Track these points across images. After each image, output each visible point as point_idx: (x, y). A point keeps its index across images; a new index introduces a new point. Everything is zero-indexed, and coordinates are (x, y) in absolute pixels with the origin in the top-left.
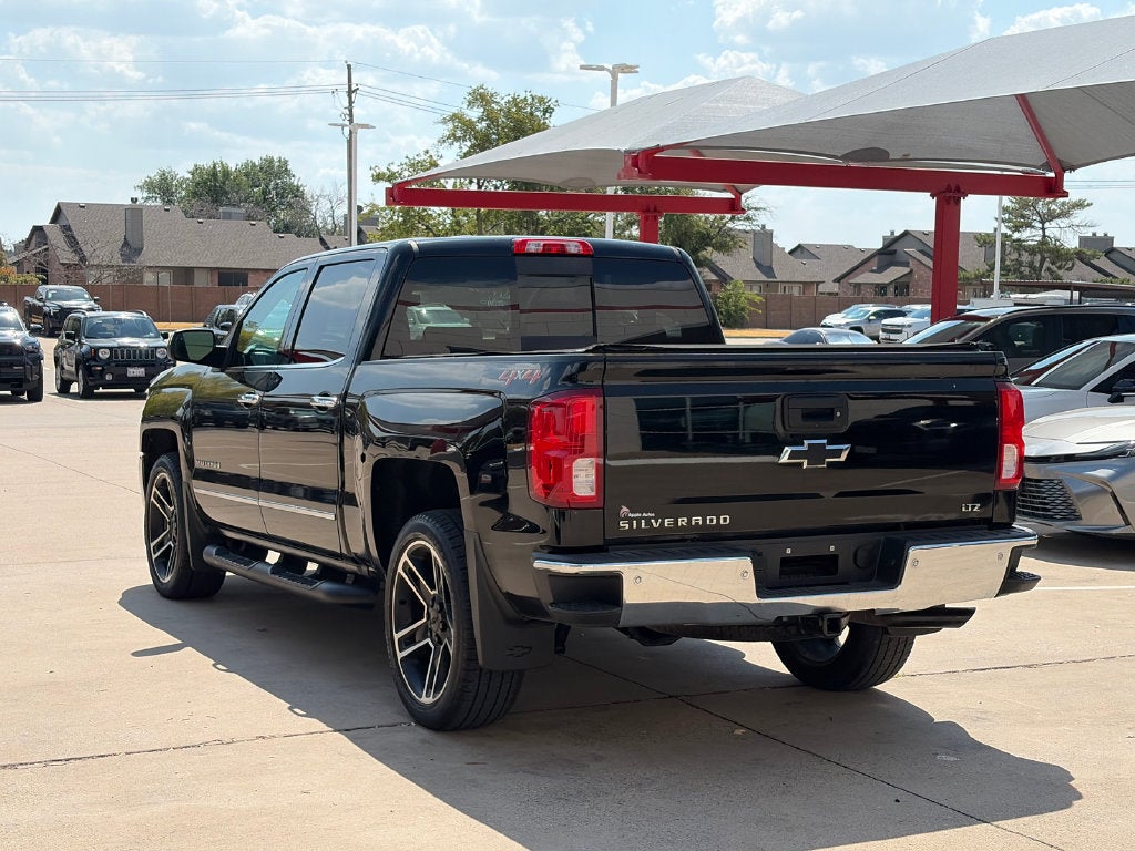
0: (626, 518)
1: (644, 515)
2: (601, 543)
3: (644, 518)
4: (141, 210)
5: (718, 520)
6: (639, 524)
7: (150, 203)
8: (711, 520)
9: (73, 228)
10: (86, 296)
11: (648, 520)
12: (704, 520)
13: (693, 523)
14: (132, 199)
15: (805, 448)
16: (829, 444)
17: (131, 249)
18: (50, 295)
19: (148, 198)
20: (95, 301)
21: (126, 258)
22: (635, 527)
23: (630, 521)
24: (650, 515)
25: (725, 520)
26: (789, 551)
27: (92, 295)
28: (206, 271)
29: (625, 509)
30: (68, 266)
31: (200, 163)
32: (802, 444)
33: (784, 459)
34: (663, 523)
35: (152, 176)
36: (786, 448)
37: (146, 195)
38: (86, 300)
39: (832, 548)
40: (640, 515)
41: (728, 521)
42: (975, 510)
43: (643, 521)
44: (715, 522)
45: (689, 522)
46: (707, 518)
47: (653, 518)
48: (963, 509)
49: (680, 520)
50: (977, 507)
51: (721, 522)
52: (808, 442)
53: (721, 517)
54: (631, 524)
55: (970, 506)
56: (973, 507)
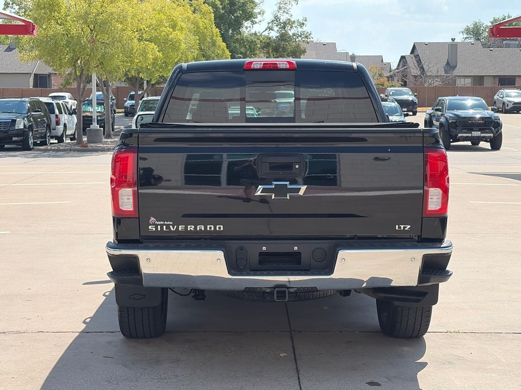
0: (154, 224)
1: (166, 223)
3: (164, 225)
4: (457, 45)
5: (215, 228)
6: (162, 228)
7: (467, 40)
8: (210, 228)
9: (420, 56)
10: (410, 93)
11: (168, 226)
12: (205, 228)
13: (198, 229)
14: (452, 39)
16: (290, 184)
17: (450, 66)
18: (391, 93)
19: (467, 38)
20: (415, 96)
21: (446, 72)
22: (159, 229)
23: (156, 226)
24: (169, 223)
26: (264, 248)
27: (413, 93)
28: (491, 77)
29: (152, 219)
30: (415, 77)
31: (497, 17)
32: (271, 184)
33: (259, 193)
34: (178, 228)
35: (469, 25)
36: (260, 187)
37: (465, 36)
38: (410, 95)
39: (296, 248)
40: (163, 223)
41: (222, 229)
42: (406, 229)
43: (165, 227)
44: (213, 229)
45: (196, 228)
46: (208, 226)
47: (171, 225)
48: (397, 229)
49: (189, 226)
50: (408, 228)
51: (217, 229)
52: (275, 183)
53: (218, 226)
54: (156, 228)
55: (402, 226)
56: (404, 228)
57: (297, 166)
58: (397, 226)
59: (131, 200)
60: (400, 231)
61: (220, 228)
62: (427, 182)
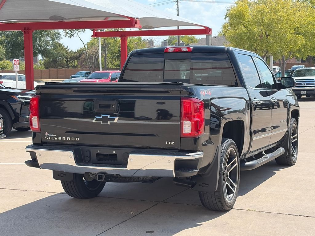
0: (47, 136)
1: (53, 135)
2: (41, 143)
5: (75, 139)
8: (73, 139)
12: (71, 139)
15: (101, 117)
22: (50, 139)
23: (48, 137)
24: (54, 135)
25: (78, 139)
26: (99, 151)
29: (47, 133)
32: (100, 116)
33: (94, 121)
34: (58, 138)
36: (95, 117)
39: (114, 152)
40: (51, 135)
41: (78, 140)
42: (172, 144)
43: (52, 137)
44: (74, 140)
45: (66, 139)
46: (72, 138)
47: (55, 136)
48: (167, 143)
49: (63, 138)
50: (172, 143)
51: (76, 140)
52: (102, 115)
53: (76, 138)
54: (48, 138)
55: (169, 142)
56: (171, 143)
57: (113, 106)
58: (167, 142)
59: (37, 123)
60: (168, 145)
61: (77, 139)
62: (182, 117)
